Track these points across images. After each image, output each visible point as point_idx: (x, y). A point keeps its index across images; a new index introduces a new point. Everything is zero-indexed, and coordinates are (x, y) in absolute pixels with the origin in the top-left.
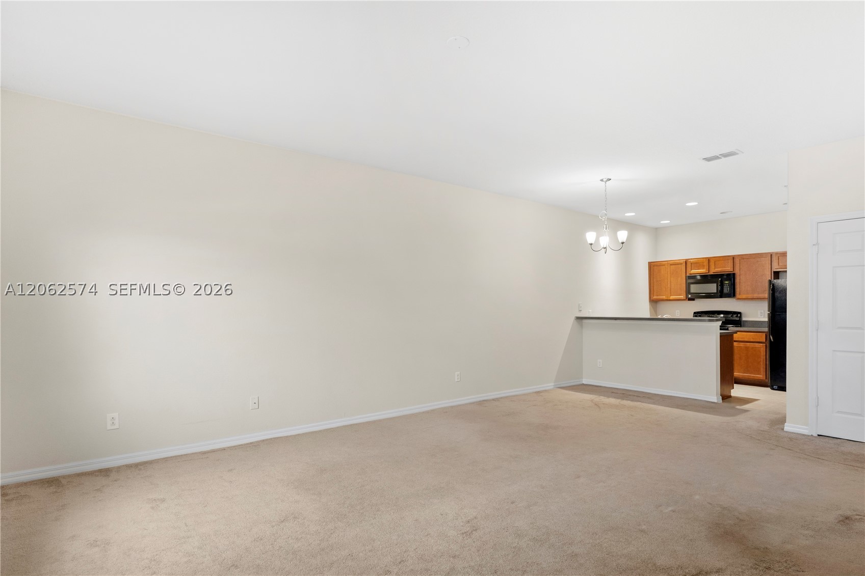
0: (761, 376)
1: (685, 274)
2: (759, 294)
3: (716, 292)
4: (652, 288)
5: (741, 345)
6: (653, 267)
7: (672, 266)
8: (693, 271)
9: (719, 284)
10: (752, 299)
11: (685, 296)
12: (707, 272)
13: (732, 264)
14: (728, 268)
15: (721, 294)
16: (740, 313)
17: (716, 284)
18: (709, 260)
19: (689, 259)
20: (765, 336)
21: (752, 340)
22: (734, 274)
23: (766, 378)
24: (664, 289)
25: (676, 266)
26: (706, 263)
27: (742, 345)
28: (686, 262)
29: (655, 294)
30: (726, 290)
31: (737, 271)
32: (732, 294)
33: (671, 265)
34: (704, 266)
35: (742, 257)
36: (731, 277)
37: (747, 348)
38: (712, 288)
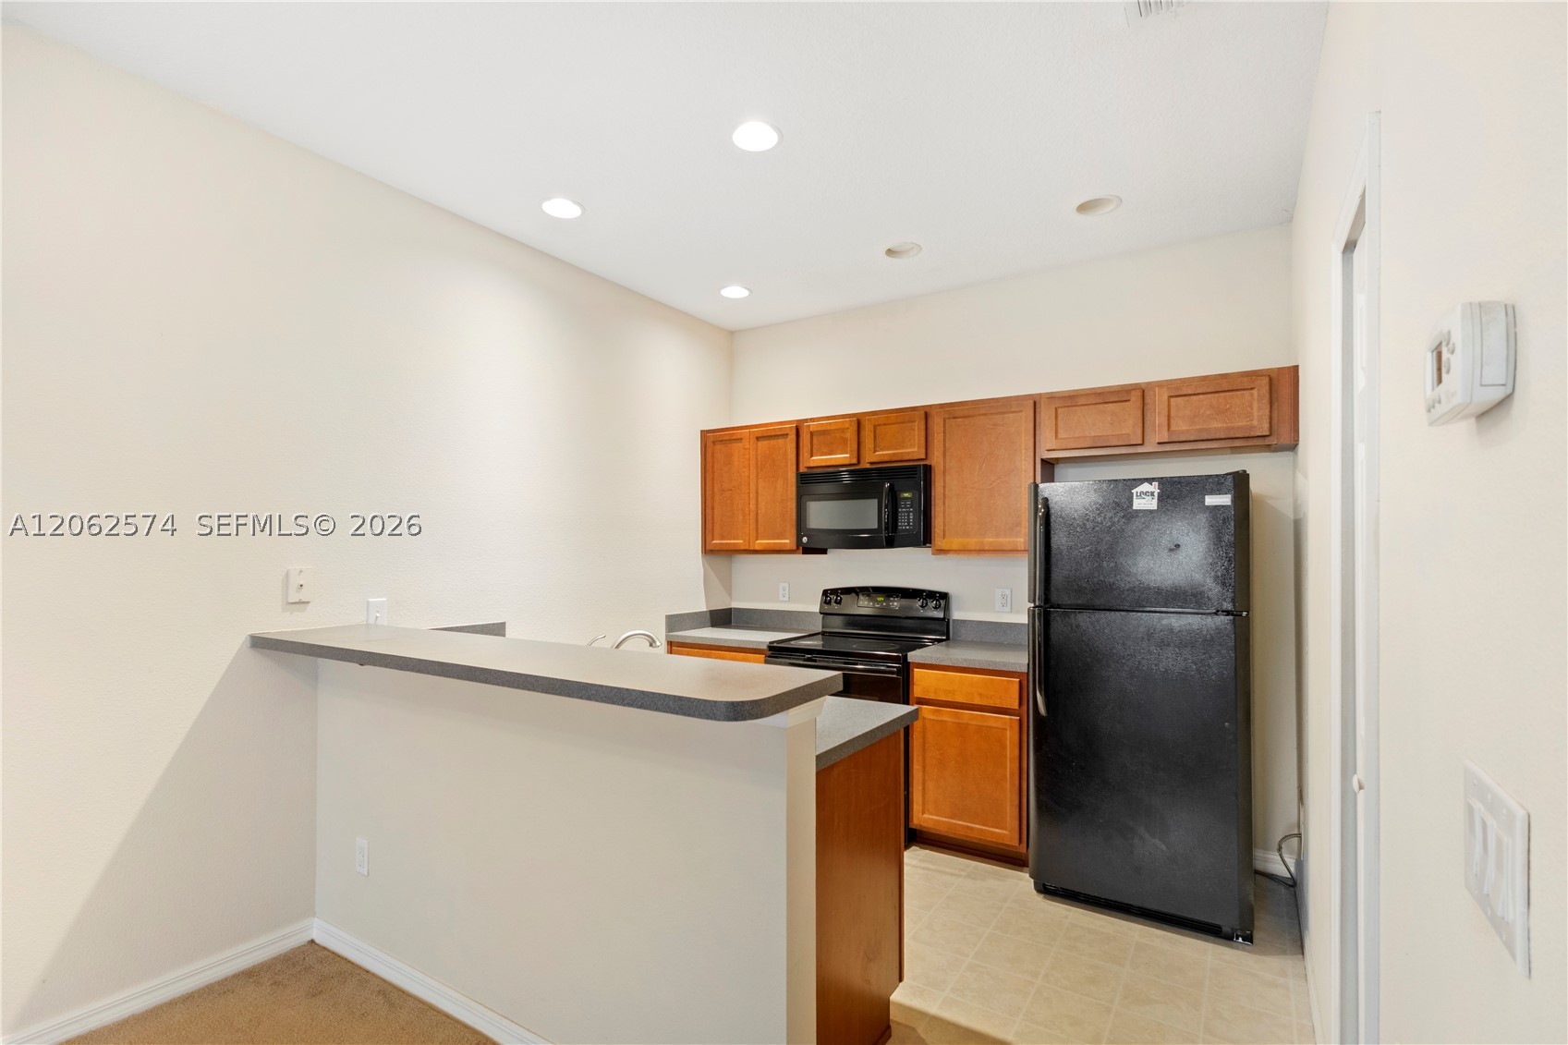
0: (1004, 833)
1: (794, 467)
2: (997, 536)
3: (876, 527)
4: (709, 511)
5: (945, 718)
6: (715, 444)
7: (760, 443)
8: (819, 460)
9: (885, 501)
10: (981, 551)
11: (794, 539)
12: (855, 461)
13: (923, 433)
14: (911, 450)
15: (888, 537)
16: (943, 597)
17: (876, 501)
18: (859, 423)
19: (806, 420)
20: (1017, 686)
21: (977, 701)
22: (928, 470)
23: (1020, 842)
24: (741, 517)
25: (773, 442)
26: (851, 435)
27: (947, 715)
28: (798, 428)
29: (717, 531)
30: (907, 520)
31: (936, 460)
32: (923, 537)
33: (757, 438)
34: (844, 441)
35: (954, 411)
36: (918, 477)
37: (962, 728)
38: (867, 514)
